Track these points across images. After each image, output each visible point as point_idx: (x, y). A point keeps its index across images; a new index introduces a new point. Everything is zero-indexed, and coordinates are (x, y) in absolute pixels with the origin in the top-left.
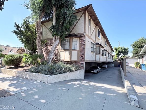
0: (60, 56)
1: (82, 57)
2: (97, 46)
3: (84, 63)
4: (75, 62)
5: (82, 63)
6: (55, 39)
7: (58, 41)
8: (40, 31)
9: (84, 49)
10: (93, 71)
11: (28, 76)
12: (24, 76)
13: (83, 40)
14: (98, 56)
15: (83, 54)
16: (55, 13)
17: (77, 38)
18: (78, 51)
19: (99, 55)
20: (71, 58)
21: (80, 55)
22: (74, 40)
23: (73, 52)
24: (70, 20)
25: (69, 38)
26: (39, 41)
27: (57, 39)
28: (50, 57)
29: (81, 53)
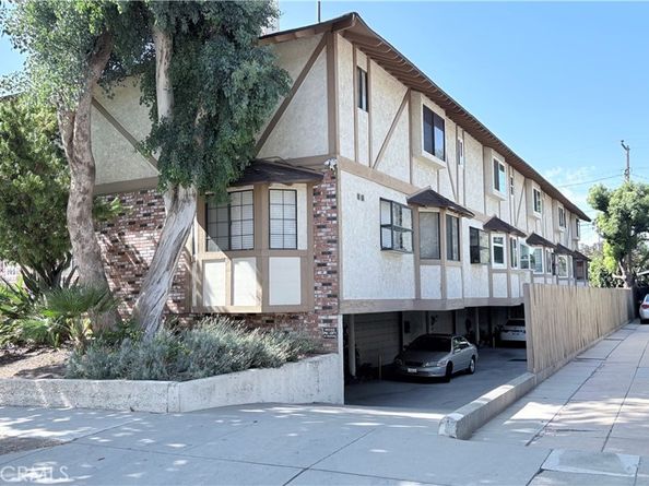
0: (201, 288)
1: (324, 285)
2: (421, 209)
3: (340, 318)
4: (292, 317)
5: (325, 321)
6: (175, 197)
7: (190, 210)
8: (87, 159)
9: (335, 242)
10: (419, 365)
11: (63, 398)
12: (43, 397)
13: (328, 197)
14: (430, 272)
15: (329, 272)
16: (164, 60)
17: (294, 187)
18: (303, 256)
19: (439, 268)
20: (265, 297)
21: (317, 278)
22: (275, 197)
23: (274, 261)
24: (249, 105)
25: (252, 187)
26: (81, 212)
27: (187, 200)
28: (151, 300)
29: (319, 265)
